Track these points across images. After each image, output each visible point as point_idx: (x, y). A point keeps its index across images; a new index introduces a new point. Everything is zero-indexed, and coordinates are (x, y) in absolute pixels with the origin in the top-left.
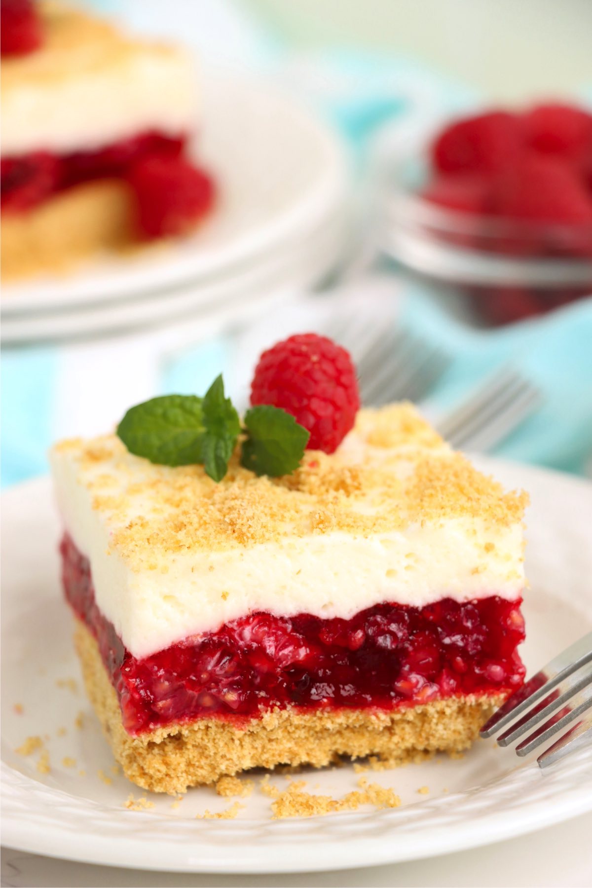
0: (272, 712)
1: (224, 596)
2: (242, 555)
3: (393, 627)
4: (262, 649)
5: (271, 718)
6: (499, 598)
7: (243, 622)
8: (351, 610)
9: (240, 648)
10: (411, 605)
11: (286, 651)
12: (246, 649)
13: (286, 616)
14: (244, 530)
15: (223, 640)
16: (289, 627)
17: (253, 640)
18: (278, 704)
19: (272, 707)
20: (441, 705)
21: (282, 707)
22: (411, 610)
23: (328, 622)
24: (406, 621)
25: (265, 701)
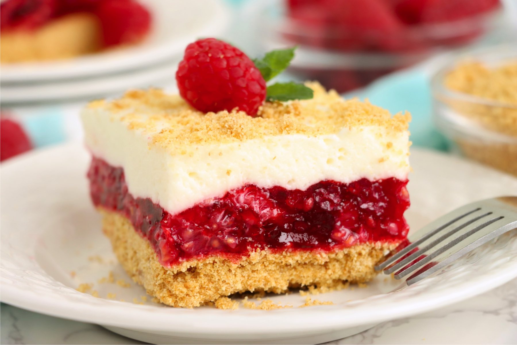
0: (255, 251)
1: (228, 173)
2: (240, 145)
3: (332, 196)
4: (251, 209)
5: (256, 256)
6: (396, 178)
7: (239, 191)
8: (305, 185)
9: (237, 208)
10: (342, 182)
11: (265, 211)
12: (241, 209)
13: (266, 188)
14: (239, 131)
15: (227, 202)
16: (268, 194)
17: (245, 203)
18: (260, 246)
19: (256, 248)
20: (360, 248)
21: (262, 249)
22: (342, 185)
23: (292, 192)
24: (339, 192)
25: (252, 244)
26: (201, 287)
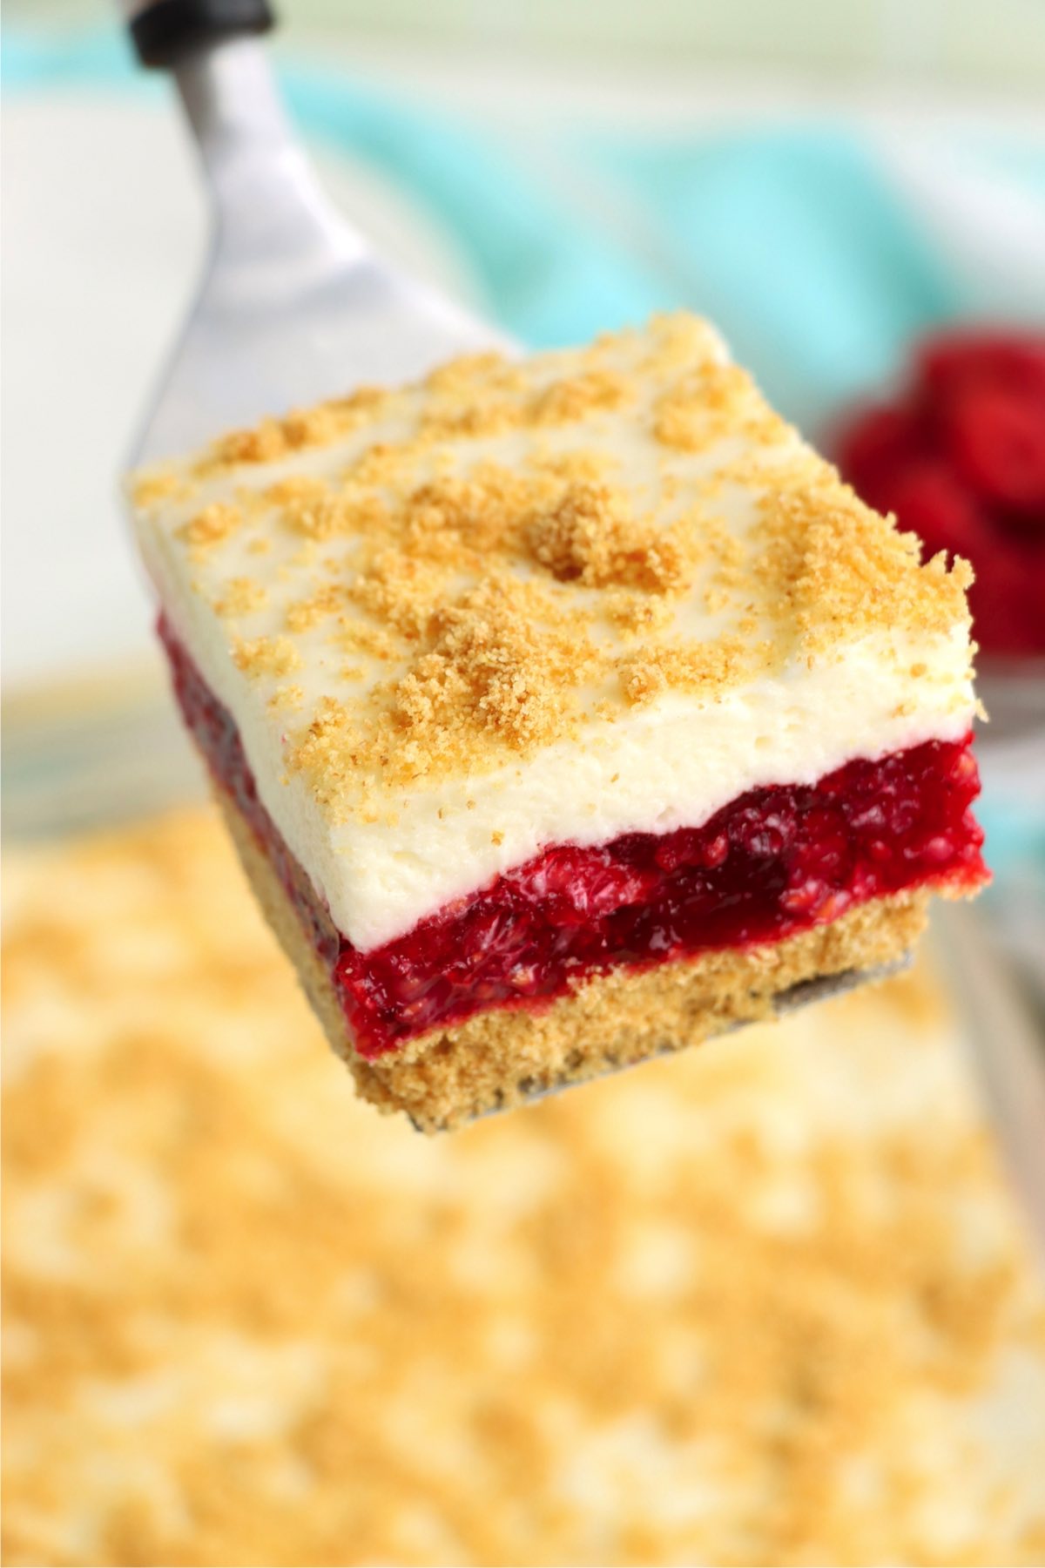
0: (590, 982)
1: (497, 840)
2: (519, 774)
3: (773, 821)
4: (566, 900)
5: (591, 994)
6: (939, 742)
7: (530, 869)
8: (704, 812)
9: (530, 904)
10: (800, 784)
11: (604, 894)
12: (540, 905)
13: (600, 845)
14: (517, 725)
15: (502, 903)
16: (607, 859)
17: (549, 890)
18: (599, 969)
19: (589, 976)
20: (855, 914)
21: (607, 973)
22: (800, 792)
23: (668, 839)
24: (793, 809)
25: (578, 972)
26: (462, 1073)
